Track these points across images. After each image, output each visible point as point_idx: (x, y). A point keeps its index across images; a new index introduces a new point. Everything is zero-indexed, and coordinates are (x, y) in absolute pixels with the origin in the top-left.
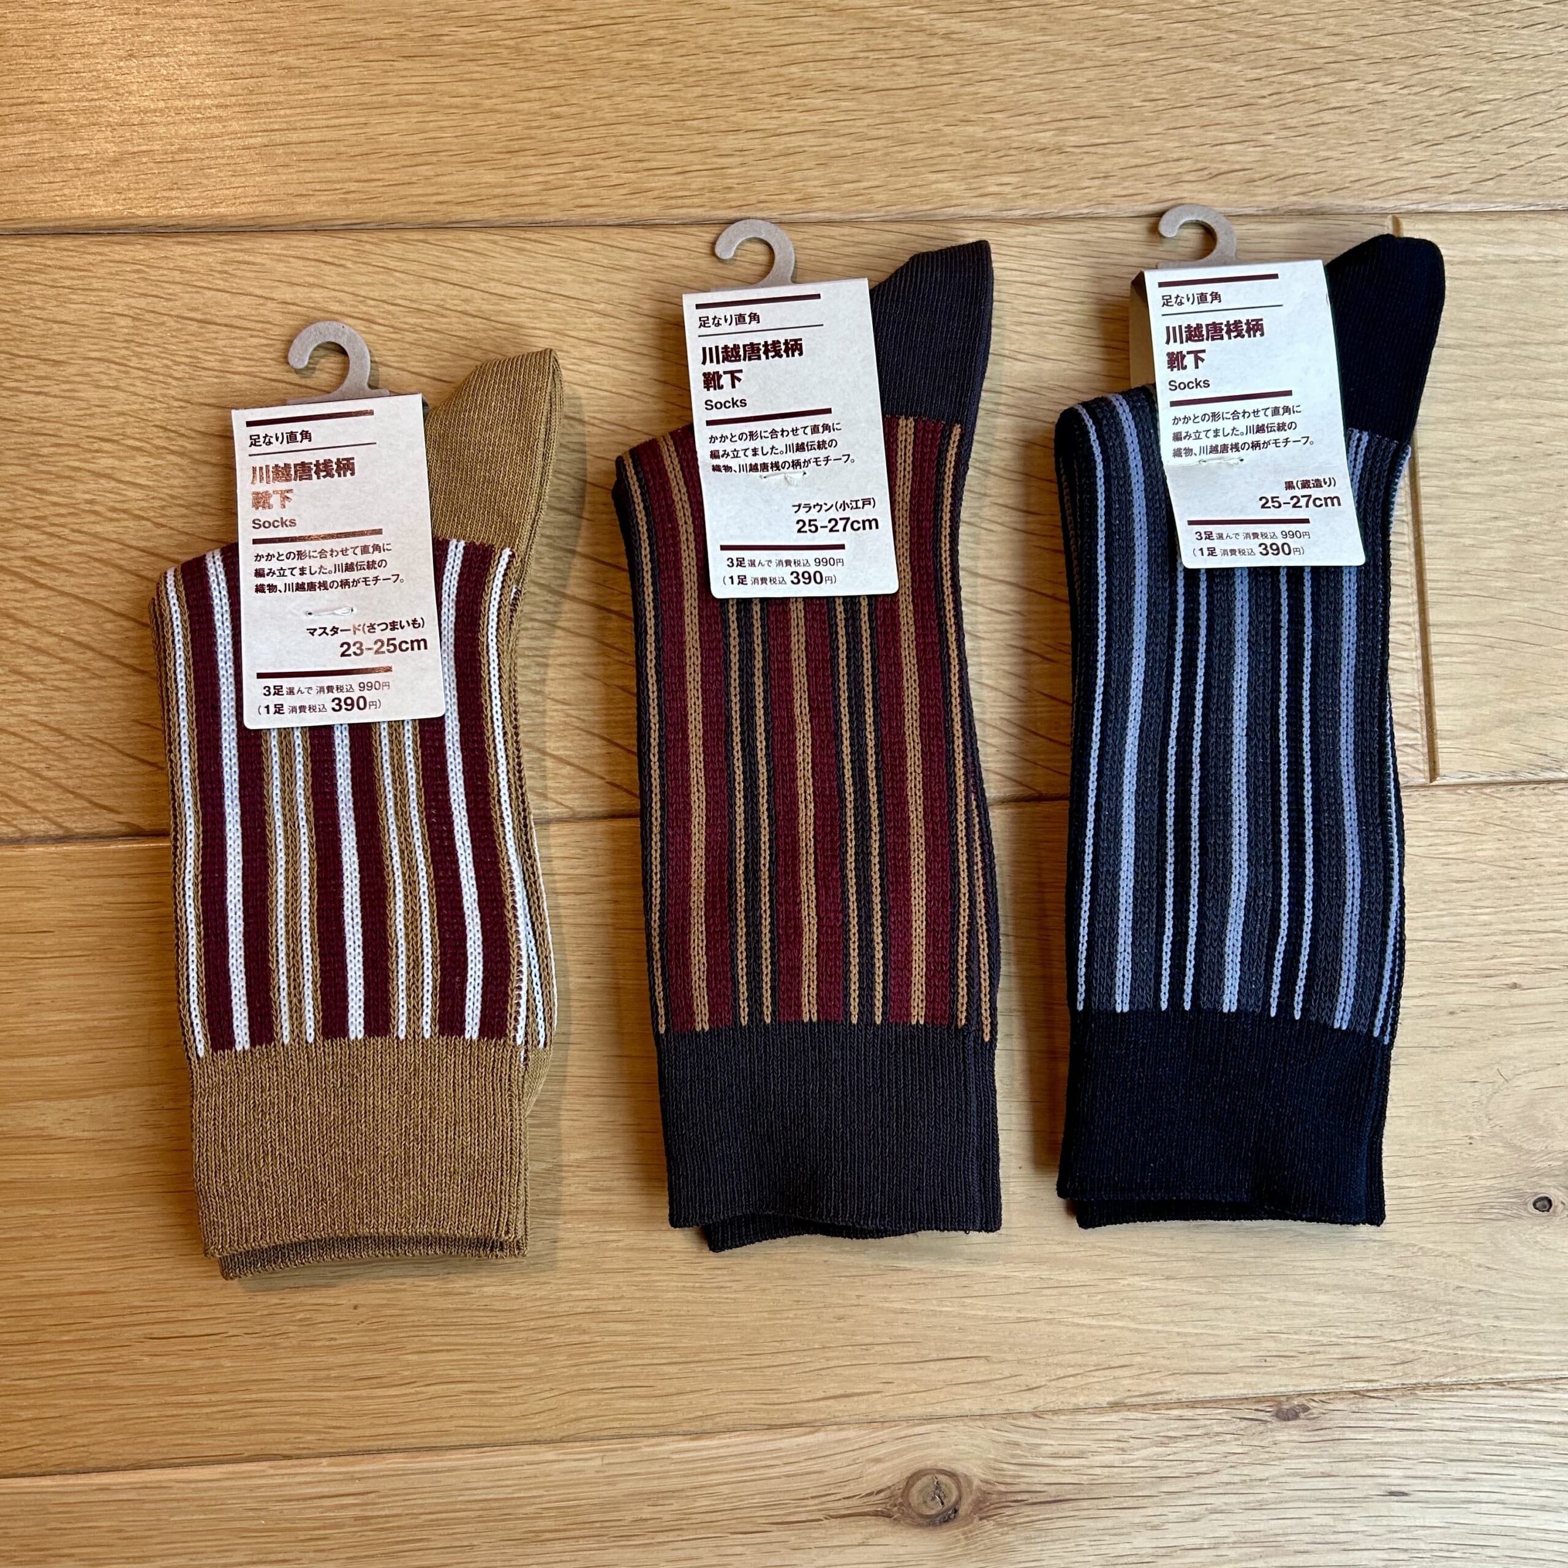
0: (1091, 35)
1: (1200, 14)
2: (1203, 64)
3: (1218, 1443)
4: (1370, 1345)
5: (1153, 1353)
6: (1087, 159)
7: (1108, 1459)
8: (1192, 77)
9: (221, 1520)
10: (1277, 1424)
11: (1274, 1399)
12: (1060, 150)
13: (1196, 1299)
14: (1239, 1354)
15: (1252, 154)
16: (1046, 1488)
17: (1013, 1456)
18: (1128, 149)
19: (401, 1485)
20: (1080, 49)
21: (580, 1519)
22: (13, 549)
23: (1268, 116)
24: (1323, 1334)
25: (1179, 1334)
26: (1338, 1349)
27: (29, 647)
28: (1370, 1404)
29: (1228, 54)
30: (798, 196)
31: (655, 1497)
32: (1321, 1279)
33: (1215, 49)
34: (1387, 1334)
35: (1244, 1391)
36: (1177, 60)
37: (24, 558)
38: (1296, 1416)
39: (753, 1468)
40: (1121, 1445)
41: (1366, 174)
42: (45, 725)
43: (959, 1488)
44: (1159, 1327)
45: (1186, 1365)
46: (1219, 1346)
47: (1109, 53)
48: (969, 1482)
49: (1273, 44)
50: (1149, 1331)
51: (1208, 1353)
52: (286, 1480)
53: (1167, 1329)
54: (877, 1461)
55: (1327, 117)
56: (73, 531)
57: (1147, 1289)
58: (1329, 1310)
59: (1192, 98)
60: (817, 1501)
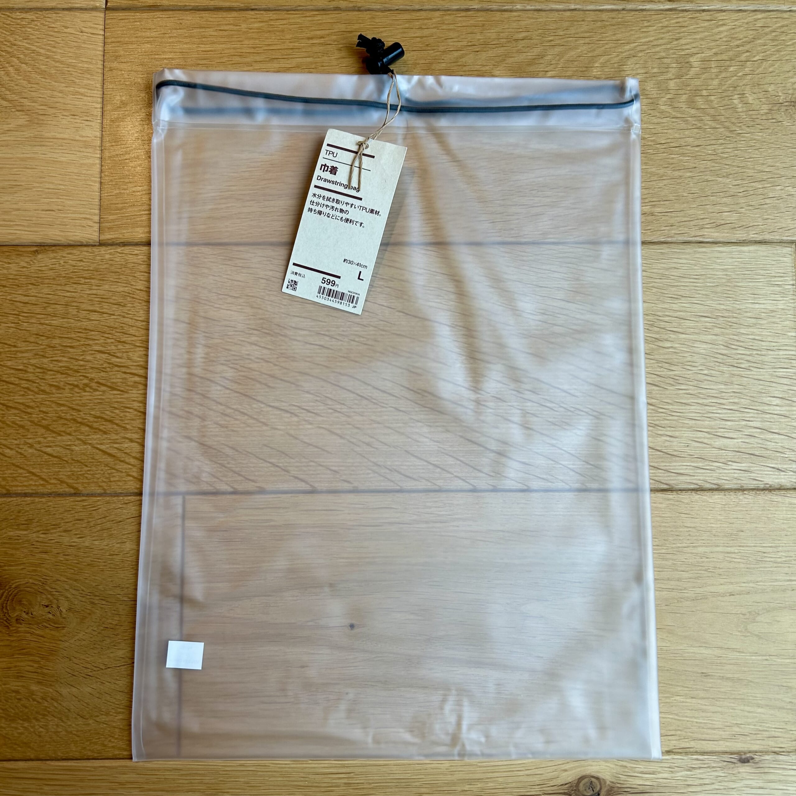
0: (666, 166)
1: (713, 157)
2: (713, 179)
3: (714, 771)
4: (781, 732)
5: (686, 730)
6: (664, 218)
7: (665, 775)
8: (709, 183)
9: (289, 781)
10: (739, 764)
11: (738, 753)
12: (652, 214)
13: (704, 707)
14: (723, 733)
15: (735, 216)
16: (638, 787)
17: (624, 772)
18: (682, 214)
19: (364, 770)
20: (662, 171)
21: (439, 789)
22: (216, 373)
23: (742, 201)
24: (760, 726)
25: (697, 722)
26: (767, 733)
27: (222, 413)
28: (781, 757)
29: (725, 174)
30: (541, 233)
31: (470, 781)
32: (760, 702)
33: (719, 172)
34: (788, 727)
35: (725, 749)
36: (703, 177)
37: (221, 377)
38: (748, 762)
39: (513, 771)
40: (671, 769)
41: (784, 226)
42: (227, 446)
43: (600, 784)
44: (688, 719)
45: (700, 736)
46: (714, 729)
47: (674, 173)
48: (605, 783)
49: (744, 170)
50: (684, 720)
51: (710, 731)
52: (316, 766)
53: (692, 720)
54: (566, 770)
55: (768, 201)
56: (241, 366)
57: (683, 702)
58: (763, 716)
59: (709, 193)
60: (539, 787)
